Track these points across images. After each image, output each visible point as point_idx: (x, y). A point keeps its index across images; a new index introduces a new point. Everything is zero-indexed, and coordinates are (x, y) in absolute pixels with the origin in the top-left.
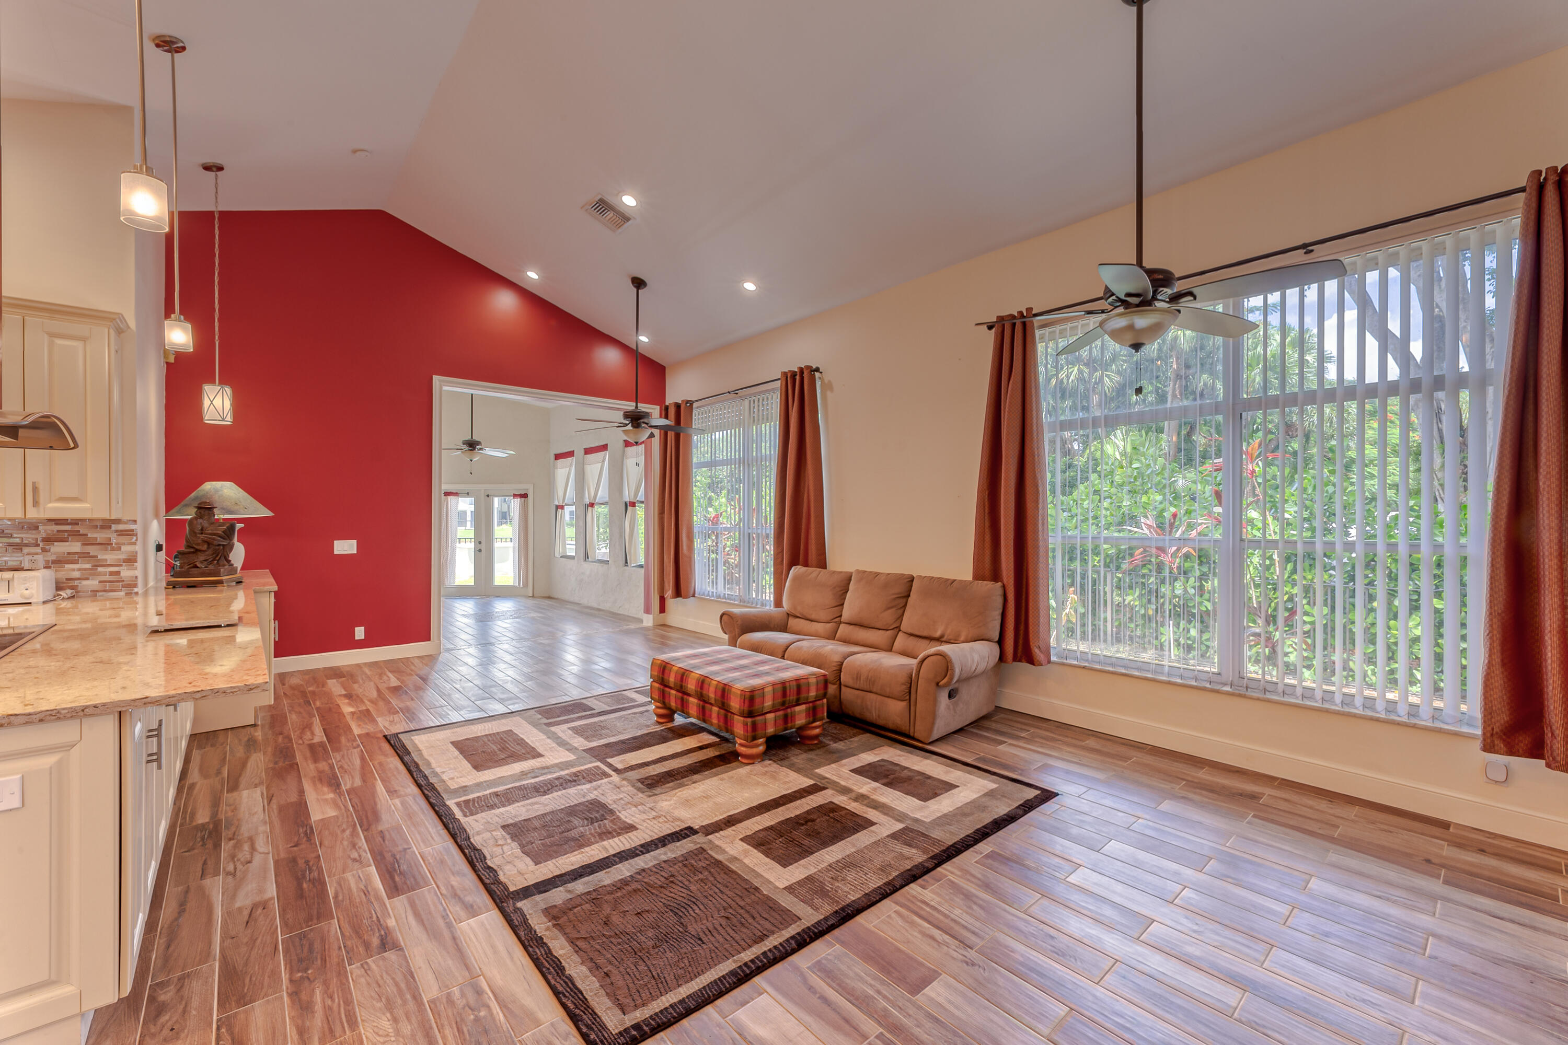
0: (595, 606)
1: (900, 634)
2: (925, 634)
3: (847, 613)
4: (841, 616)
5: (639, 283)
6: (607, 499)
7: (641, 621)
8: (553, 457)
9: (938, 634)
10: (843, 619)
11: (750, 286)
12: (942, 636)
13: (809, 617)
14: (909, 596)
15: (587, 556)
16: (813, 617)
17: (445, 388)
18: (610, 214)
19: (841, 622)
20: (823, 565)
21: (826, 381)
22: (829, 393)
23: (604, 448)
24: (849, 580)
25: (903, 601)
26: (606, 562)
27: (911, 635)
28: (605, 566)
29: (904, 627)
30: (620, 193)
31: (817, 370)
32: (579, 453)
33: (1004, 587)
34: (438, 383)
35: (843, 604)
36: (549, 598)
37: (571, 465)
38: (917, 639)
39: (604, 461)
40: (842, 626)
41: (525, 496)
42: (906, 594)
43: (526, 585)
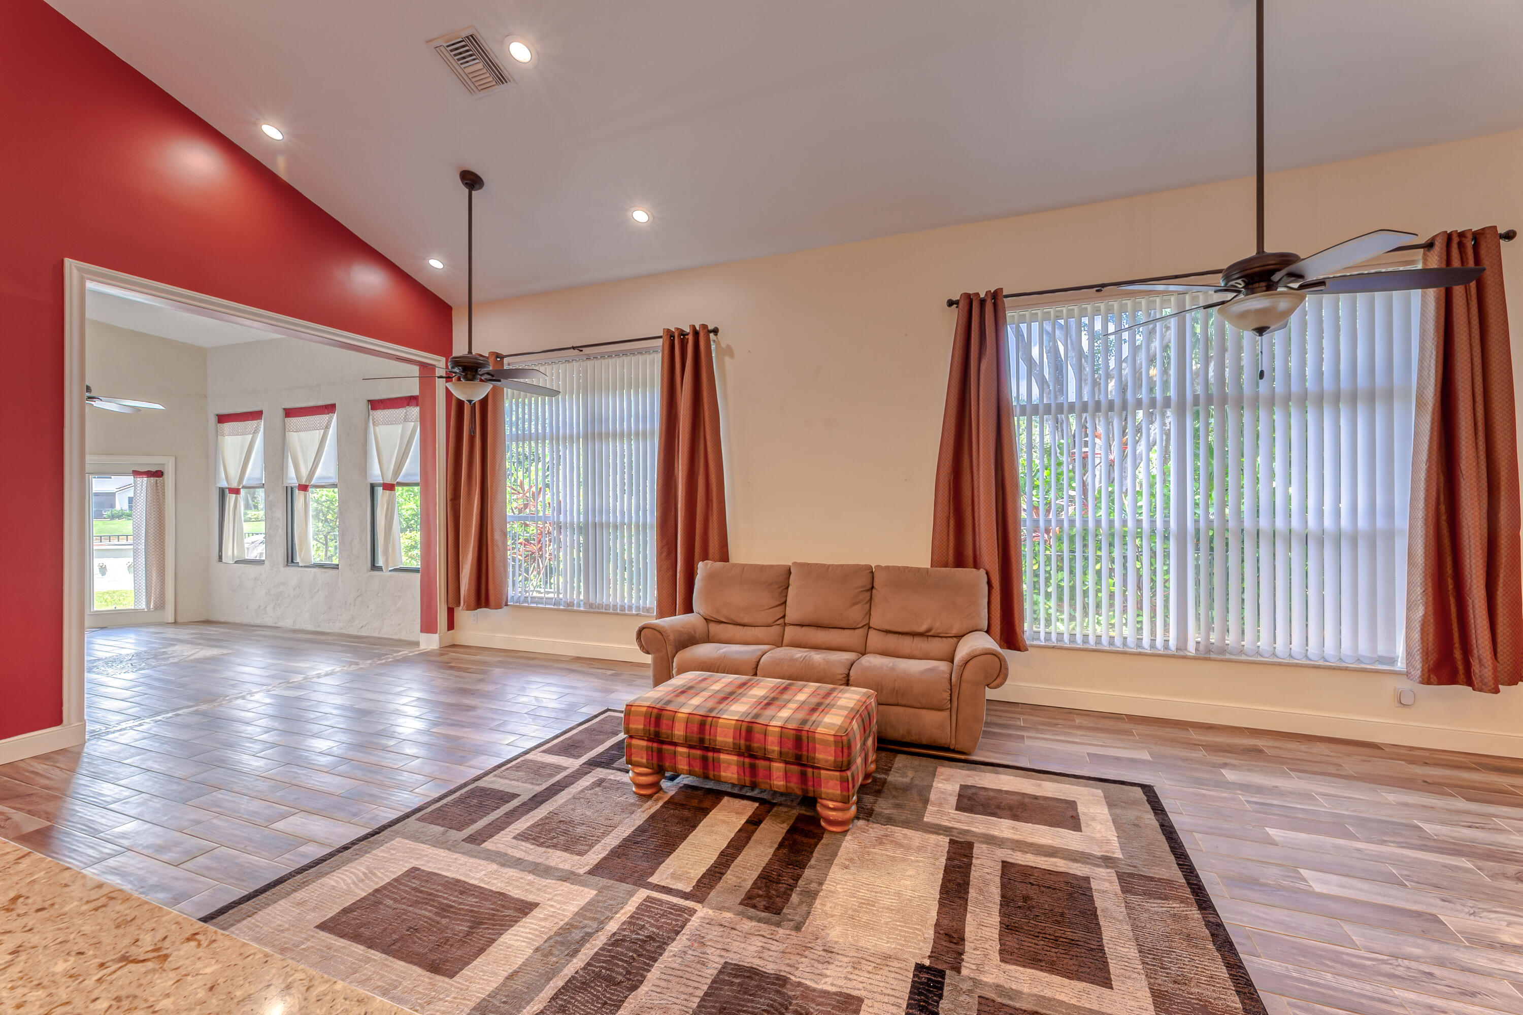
0: (310, 627)
1: (872, 632)
2: (906, 629)
3: (793, 613)
4: (784, 617)
5: (471, 180)
6: (335, 480)
7: (417, 644)
8: (213, 420)
9: (922, 628)
10: (787, 620)
11: (640, 216)
12: (929, 630)
13: (739, 621)
14: (873, 587)
15: (290, 559)
16: (746, 620)
17: (90, 285)
18: (478, 66)
19: (785, 624)
20: (725, 557)
21: (723, 345)
22: (727, 360)
23: (330, 408)
24: (789, 572)
25: (868, 594)
26: (336, 567)
27: (888, 632)
28: (335, 571)
29: (876, 621)
30: (507, 36)
31: (715, 331)
32: (272, 413)
33: (987, 573)
34: (75, 273)
35: (785, 602)
36: (208, 622)
37: (256, 432)
38: (897, 636)
39: (327, 427)
40: (787, 629)
41: (159, 474)
42: (870, 587)
43: (161, 605)
